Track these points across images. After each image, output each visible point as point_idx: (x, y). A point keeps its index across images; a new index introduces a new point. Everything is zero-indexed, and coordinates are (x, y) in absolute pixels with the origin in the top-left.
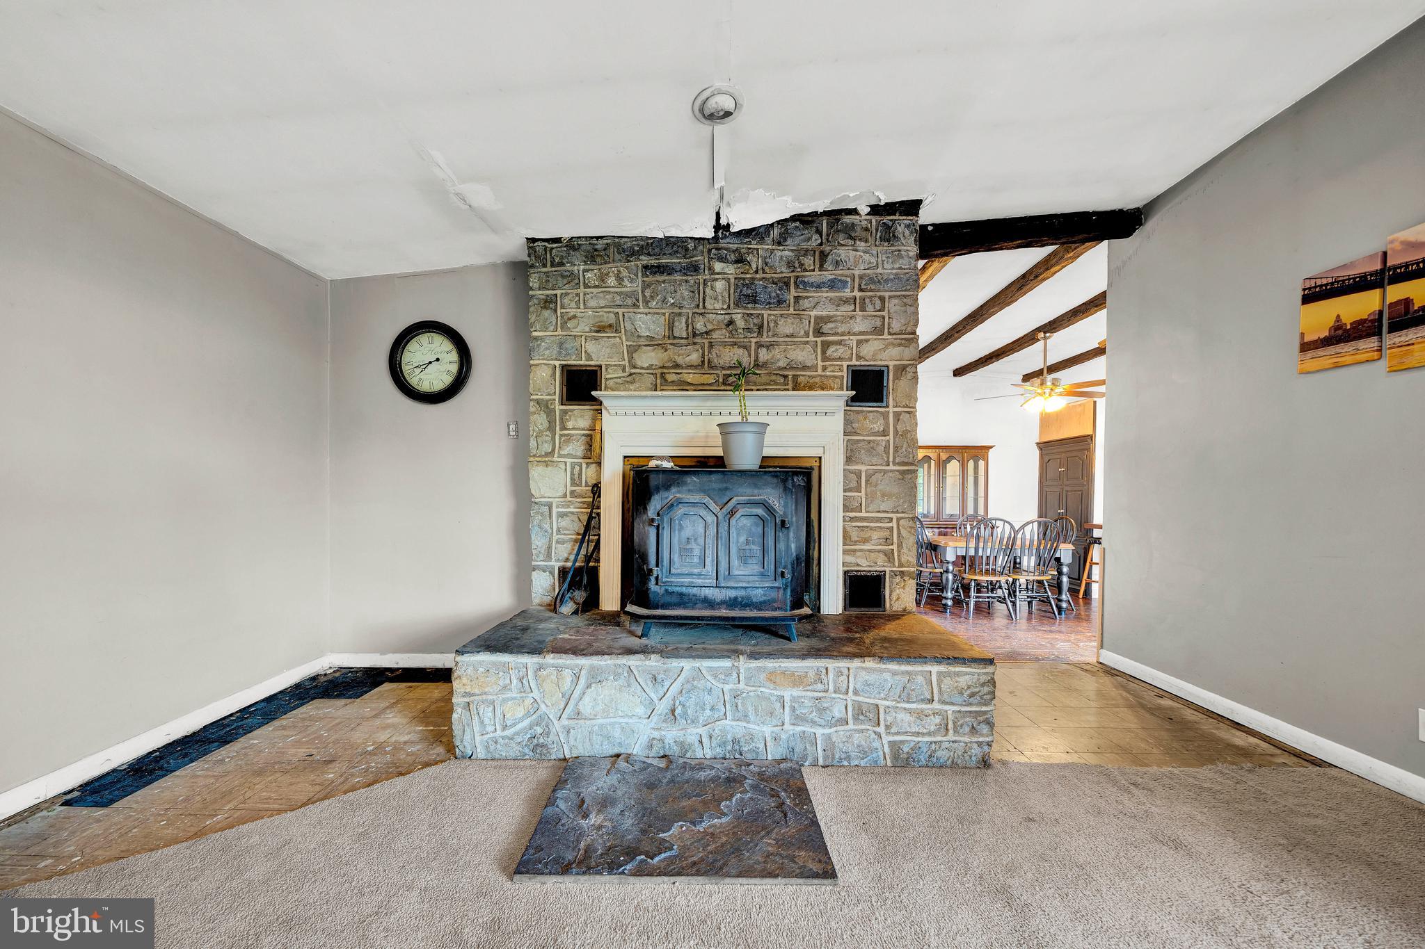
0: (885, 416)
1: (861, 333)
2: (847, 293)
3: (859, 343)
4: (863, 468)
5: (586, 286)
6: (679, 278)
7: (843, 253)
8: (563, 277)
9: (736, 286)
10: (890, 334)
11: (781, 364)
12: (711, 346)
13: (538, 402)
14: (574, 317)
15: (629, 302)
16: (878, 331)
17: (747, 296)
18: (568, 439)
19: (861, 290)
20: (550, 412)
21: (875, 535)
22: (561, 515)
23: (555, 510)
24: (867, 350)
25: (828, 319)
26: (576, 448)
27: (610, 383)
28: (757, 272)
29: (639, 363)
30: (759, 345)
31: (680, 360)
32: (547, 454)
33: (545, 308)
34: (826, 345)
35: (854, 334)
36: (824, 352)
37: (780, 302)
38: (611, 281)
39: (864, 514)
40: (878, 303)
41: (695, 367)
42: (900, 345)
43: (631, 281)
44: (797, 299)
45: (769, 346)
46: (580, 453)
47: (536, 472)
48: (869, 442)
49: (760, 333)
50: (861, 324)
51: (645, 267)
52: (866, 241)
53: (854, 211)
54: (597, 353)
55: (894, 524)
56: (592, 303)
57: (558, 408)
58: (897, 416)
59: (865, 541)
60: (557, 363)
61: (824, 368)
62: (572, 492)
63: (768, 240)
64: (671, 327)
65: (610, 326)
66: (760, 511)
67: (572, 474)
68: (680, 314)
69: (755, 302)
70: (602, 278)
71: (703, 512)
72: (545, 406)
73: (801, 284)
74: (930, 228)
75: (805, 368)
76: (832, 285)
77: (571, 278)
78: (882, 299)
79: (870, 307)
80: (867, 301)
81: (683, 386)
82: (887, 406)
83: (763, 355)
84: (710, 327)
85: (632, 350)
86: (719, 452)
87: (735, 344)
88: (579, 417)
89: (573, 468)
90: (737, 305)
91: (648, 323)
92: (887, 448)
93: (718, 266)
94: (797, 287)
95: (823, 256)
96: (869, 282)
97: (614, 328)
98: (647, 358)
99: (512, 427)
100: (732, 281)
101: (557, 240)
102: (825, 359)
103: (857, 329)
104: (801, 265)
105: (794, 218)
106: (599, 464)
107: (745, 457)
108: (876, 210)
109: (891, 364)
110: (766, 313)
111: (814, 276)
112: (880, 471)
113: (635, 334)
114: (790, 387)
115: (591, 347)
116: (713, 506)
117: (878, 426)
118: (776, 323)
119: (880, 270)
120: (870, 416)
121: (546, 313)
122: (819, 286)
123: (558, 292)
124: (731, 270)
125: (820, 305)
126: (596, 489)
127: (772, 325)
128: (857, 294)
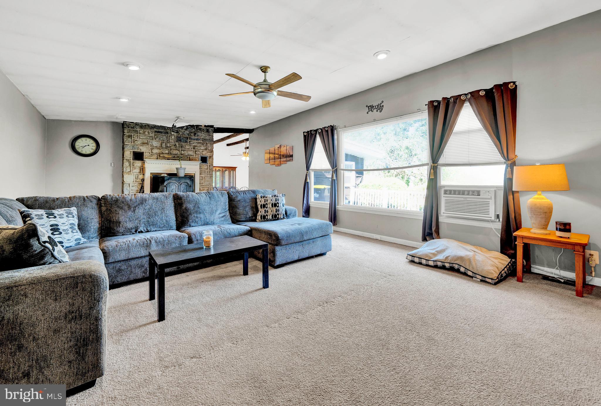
0: (207, 166)
1: (203, 149)
2: (200, 141)
3: (202, 151)
4: (203, 176)
5: (140, 134)
6: (163, 134)
7: (199, 133)
8: (134, 131)
9: (177, 138)
10: (208, 150)
11: (186, 154)
12: (171, 149)
13: (126, 159)
14: (137, 140)
15: (151, 138)
16: (206, 149)
17: (179, 140)
18: (135, 168)
19: (202, 141)
20: (129, 162)
21: (205, 189)
22: (132, 186)
23: (131, 185)
24: (204, 153)
25: (196, 146)
26: (137, 170)
27: (146, 156)
28: (181, 135)
29: (153, 152)
30: (182, 150)
31: (163, 152)
32: (129, 172)
33: (129, 138)
34: (196, 151)
35: (201, 150)
36: (195, 153)
37: (186, 142)
38: (147, 133)
39: (203, 185)
40: (206, 144)
41: (167, 154)
42: (210, 152)
43: (152, 134)
44: (190, 142)
45: (184, 151)
46: (138, 172)
47: (125, 176)
48: (204, 171)
49: (182, 148)
50: (202, 148)
51: (155, 131)
52: (204, 132)
53: (201, 126)
54: (143, 149)
55: (209, 187)
56: (141, 138)
57: (132, 161)
58: (210, 166)
59: (204, 190)
60: (132, 151)
61: (195, 156)
62: (136, 181)
63: (184, 129)
64: (161, 145)
65: (146, 143)
66: (186, 184)
67: (136, 177)
68: (164, 142)
69: (181, 141)
70: (144, 132)
71: (175, 184)
72: (128, 161)
73: (191, 139)
74: (216, 128)
75: (191, 155)
76: (197, 139)
77: (136, 132)
78: (207, 143)
79: (204, 145)
80: (204, 143)
81: (164, 158)
82: (208, 164)
83: (182, 152)
84: (171, 146)
85: (152, 149)
86: (176, 172)
87: (176, 149)
88: (138, 163)
89: (136, 175)
90: (177, 142)
91: (155, 143)
92: (208, 172)
93: (173, 133)
94: (190, 139)
95: (195, 134)
96: (204, 140)
97: (147, 144)
98: (155, 151)
99: (113, 164)
100: (176, 136)
101: (133, 123)
102: (195, 154)
103: (202, 149)
104: (191, 135)
105: (189, 125)
106: (144, 175)
107: (182, 174)
108: (205, 126)
109: (208, 156)
110: (183, 144)
111: (193, 137)
112: (206, 176)
113: (152, 146)
114: (188, 159)
115: (141, 148)
116: (177, 183)
117: (206, 168)
118: (185, 146)
119: (206, 138)
120: (205, 166)
121: (129, 139)
122: (194, 139)
123: (132, 134)
124: (175, 134)
125: (194, 143)
126: (143, 180)
127: (184, 146)
128: (202, 142)
